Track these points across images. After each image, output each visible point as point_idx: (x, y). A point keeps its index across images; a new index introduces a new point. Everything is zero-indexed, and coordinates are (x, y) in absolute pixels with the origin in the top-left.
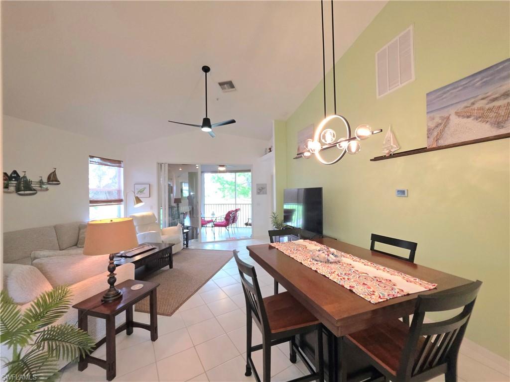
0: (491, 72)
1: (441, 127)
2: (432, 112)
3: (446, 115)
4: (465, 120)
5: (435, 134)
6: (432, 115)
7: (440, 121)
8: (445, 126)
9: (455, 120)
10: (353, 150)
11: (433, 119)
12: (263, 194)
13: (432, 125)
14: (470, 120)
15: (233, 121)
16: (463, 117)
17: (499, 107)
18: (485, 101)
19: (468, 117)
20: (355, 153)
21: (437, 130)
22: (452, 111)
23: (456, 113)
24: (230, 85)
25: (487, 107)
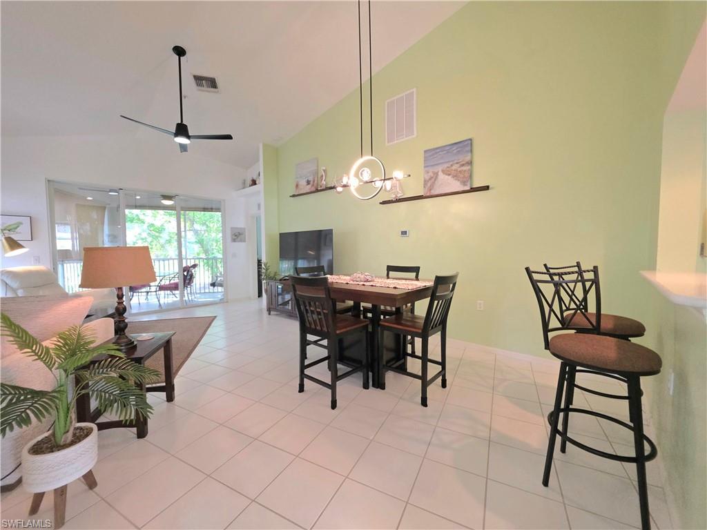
0: (461, 145)
1: (433, 180)
2: (427, 166)
3: (436, 171)
4: (447, 177)
5: (429, 185)
6: (426, 169)
7: (432, 175)
8: (435, 180)
9: (441, 176)
10: (388, 188)
11: (428, 172)
12: (241, 241)
13: (427, 178)
14: (450, 177)
15: (229, 137)
16: (446, 174)
17: (465, 171)
18: (458, 165)
19: (449, 175)
20: (389, 191)
21: (431, 181)
22: (439, 169)
23: (443, 171)
24: (213, 83)
25: (459, 169)
